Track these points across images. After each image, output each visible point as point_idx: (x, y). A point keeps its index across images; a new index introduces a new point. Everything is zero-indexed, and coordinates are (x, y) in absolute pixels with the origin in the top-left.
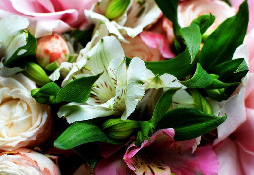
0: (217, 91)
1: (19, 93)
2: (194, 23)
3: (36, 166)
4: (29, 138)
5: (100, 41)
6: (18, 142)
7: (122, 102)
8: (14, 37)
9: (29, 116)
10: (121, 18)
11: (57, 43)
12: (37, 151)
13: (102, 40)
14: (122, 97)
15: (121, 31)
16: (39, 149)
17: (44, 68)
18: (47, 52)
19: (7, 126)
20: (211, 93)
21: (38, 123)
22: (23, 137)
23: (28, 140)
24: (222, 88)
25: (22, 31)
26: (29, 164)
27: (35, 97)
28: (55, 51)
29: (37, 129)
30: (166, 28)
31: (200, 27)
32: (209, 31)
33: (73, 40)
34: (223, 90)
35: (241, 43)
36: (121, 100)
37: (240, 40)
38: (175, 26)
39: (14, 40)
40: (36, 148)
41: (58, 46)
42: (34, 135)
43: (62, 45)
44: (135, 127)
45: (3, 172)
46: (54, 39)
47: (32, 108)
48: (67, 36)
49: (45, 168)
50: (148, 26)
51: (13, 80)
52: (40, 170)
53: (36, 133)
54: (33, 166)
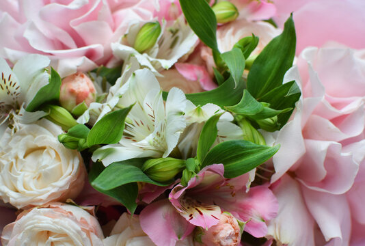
0: (269, 120)
1: (45, 140)
2: (235, 47)
3: (71, 216)
4: (60, 188)
5: (132, 75)
6: (49, 193)
7: (162, 139)
8: (34, 78)
9: (59, 163)
10: (152, 50)
11: (82, 82)
12: (70, 204)
13: (134, 74)
14: (162, 133)
15: (154, 64)
16: (73, 202)
17: (70, 112)
18: (72, 92)
19: (34, 178)
20: (263, 123)
21: (69, 170)
22: (54, 187)
23: (61, 190)
24: (273, 116)
25: (44, 70)
26: (63, 216)
27: (63, 142)
28: (81, 90)
29: (69, 177)
30: (205, 56)
31: (243, 51)
32: (253, 56)
33: (100, 79)
34: (275, 118)
35: (291, 66)
36: (161, 137)
37: (288, 61)
38: (216, 54)
39: (35, 81)
40: (68, 201)
41: (84, 85)
42: (66, 184)
43: (88, 84)
44: (180, 166)
45: (35, 227)
46: (78, 78)
47: (60, 154)
48: (93, 75)
49: (82, 219)
50: (183, 56)
51: (37, 126)
52: (76, 221)
53: (69, 181)
54: (68, 217)
